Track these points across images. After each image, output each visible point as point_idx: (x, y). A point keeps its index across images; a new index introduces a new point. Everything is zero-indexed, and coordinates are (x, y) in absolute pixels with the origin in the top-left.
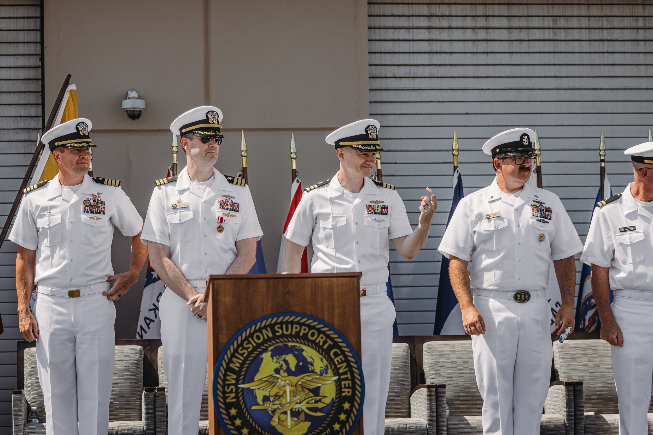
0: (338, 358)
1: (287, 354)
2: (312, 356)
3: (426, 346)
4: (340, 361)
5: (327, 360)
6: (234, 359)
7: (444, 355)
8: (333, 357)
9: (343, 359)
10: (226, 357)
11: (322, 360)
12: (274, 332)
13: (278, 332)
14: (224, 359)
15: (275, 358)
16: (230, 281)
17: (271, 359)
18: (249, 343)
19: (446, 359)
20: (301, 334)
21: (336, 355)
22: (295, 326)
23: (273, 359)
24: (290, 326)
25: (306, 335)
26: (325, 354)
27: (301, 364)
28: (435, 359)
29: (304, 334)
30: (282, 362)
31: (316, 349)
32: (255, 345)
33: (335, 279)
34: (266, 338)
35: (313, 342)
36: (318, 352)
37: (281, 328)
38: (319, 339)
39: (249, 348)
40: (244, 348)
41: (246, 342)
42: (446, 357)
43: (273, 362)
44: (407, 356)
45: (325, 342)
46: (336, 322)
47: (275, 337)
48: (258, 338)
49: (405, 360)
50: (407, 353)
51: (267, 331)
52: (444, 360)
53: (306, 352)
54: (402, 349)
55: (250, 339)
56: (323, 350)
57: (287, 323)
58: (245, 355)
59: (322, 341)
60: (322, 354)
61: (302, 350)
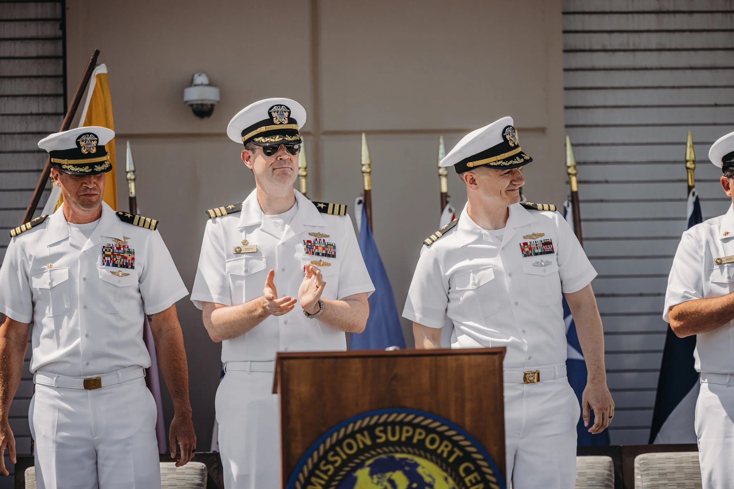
0: (471, 477)
1: (394, 470)
2: (432, 474)
3: (639, 460)
4: (474, 481)
5: (454, 480)
6: (314, 480)
7: (665, 474)
8: (463, 475)
9: (479, 478)
10: (301, 477)
11: (446, 479)
12: (374, 437)
13: (380, 438)
14: (298, 480)
15: (375, 476)
16: (307, 361)
17: (369, 478)
18: (336, 454)
19: (669, 480)
20: (415, 441)
21: (468, 471)
22: (405, 428)
23: (372, 478)
24: (397, 428)
25: (421, 442)
26: (452, 471)
27: (415, 485)
28: (652, 480)
29: (419, 440)
30: (386, 483)
31: (436, 463)
32: (344, 457)
33: (466, 358)
34: (361, 446)
35: (433, 452)
36: (441, 467)
37: (385, 432)
38: (442, 448)
39: (336, 461)
40: (328, 463)
41: (332, 453)
42: (668, 477)
43: (372, 483)
44: (609, 475)
45: (451, 453)
46: (468, 422)
47: (375, 446)
48: (350, 447)
49: (606, 482)
50: (610, 471)
51: (363, 435)
52: (666, 482)
53: (423, 468)
54: (601, 465)
55: (338, 449)
56: (448, 464)
57: (393, 424)
58: (330, 473)
59: (446, 450)
60: (446, 471)
61: (416, 465)
